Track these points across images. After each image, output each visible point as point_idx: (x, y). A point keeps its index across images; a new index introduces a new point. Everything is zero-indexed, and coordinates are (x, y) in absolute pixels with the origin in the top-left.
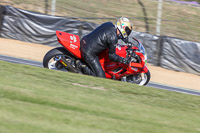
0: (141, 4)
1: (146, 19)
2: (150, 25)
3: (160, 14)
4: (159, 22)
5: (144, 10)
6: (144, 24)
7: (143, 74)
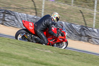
0: (33, 1)
1: (36, 9)
2: (38, 12)
3: (43, 7)
4: (43, 11)
5: (34, 4)
6: (34, 11)
7: (64, 42)
